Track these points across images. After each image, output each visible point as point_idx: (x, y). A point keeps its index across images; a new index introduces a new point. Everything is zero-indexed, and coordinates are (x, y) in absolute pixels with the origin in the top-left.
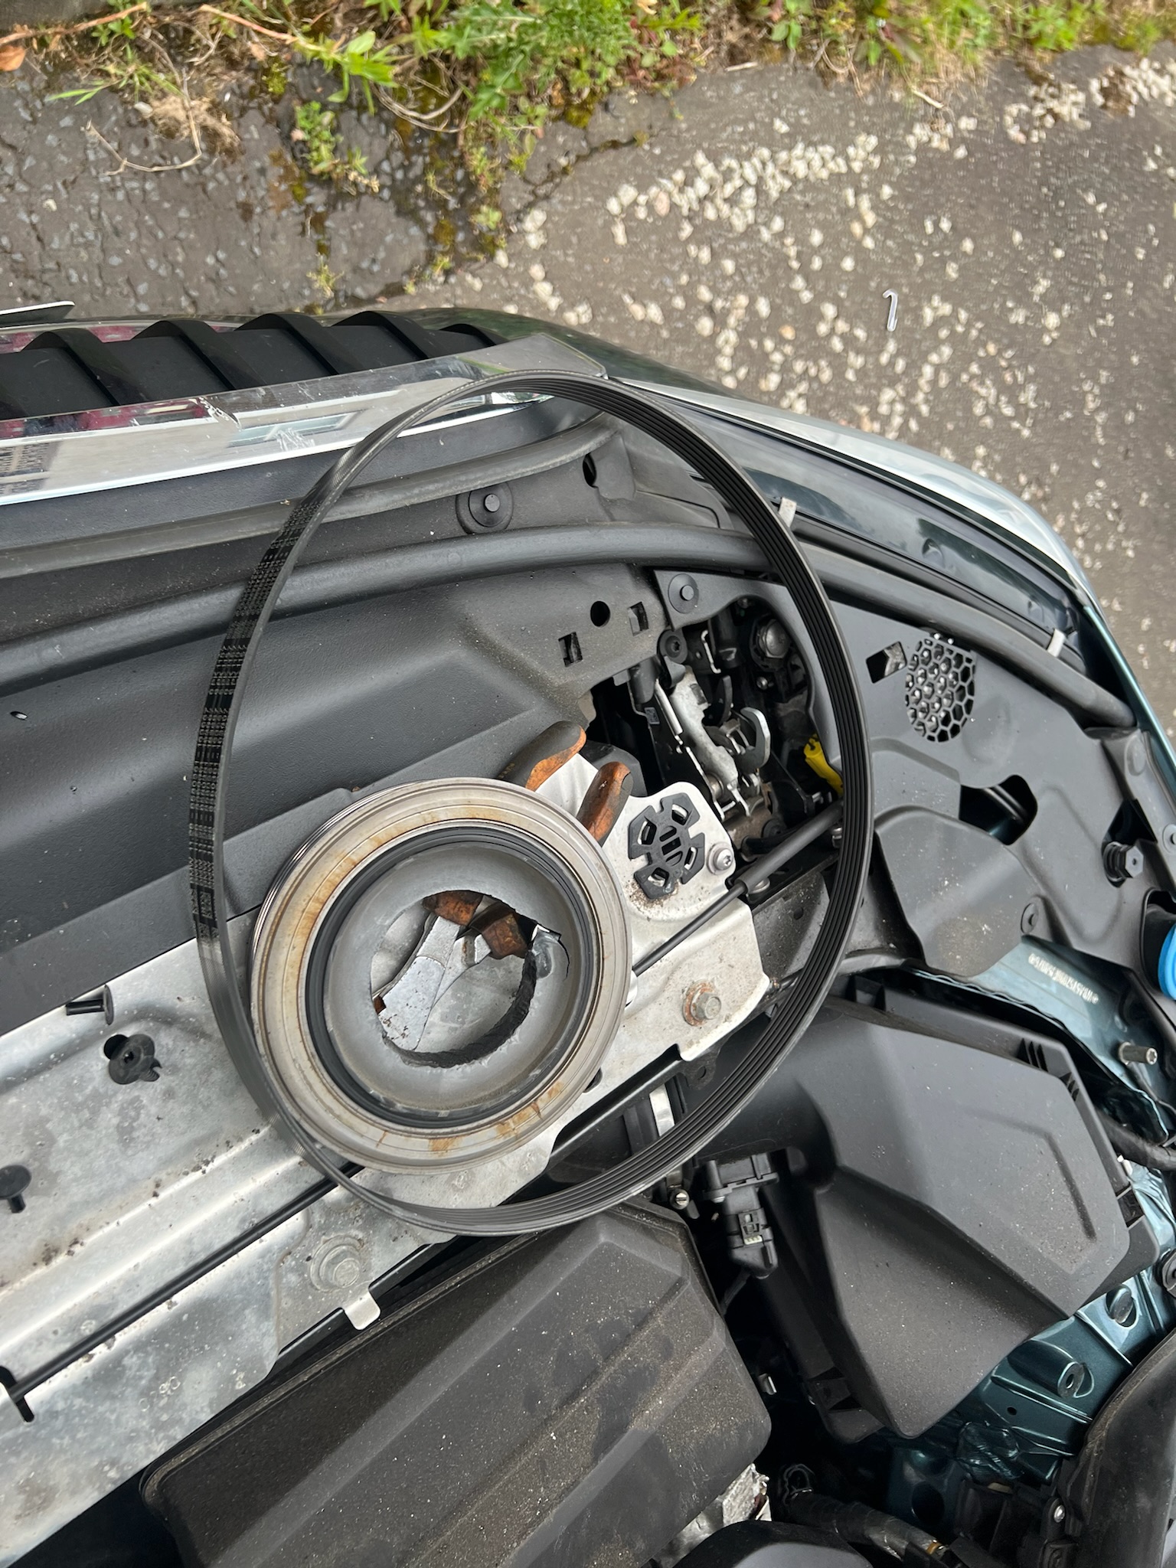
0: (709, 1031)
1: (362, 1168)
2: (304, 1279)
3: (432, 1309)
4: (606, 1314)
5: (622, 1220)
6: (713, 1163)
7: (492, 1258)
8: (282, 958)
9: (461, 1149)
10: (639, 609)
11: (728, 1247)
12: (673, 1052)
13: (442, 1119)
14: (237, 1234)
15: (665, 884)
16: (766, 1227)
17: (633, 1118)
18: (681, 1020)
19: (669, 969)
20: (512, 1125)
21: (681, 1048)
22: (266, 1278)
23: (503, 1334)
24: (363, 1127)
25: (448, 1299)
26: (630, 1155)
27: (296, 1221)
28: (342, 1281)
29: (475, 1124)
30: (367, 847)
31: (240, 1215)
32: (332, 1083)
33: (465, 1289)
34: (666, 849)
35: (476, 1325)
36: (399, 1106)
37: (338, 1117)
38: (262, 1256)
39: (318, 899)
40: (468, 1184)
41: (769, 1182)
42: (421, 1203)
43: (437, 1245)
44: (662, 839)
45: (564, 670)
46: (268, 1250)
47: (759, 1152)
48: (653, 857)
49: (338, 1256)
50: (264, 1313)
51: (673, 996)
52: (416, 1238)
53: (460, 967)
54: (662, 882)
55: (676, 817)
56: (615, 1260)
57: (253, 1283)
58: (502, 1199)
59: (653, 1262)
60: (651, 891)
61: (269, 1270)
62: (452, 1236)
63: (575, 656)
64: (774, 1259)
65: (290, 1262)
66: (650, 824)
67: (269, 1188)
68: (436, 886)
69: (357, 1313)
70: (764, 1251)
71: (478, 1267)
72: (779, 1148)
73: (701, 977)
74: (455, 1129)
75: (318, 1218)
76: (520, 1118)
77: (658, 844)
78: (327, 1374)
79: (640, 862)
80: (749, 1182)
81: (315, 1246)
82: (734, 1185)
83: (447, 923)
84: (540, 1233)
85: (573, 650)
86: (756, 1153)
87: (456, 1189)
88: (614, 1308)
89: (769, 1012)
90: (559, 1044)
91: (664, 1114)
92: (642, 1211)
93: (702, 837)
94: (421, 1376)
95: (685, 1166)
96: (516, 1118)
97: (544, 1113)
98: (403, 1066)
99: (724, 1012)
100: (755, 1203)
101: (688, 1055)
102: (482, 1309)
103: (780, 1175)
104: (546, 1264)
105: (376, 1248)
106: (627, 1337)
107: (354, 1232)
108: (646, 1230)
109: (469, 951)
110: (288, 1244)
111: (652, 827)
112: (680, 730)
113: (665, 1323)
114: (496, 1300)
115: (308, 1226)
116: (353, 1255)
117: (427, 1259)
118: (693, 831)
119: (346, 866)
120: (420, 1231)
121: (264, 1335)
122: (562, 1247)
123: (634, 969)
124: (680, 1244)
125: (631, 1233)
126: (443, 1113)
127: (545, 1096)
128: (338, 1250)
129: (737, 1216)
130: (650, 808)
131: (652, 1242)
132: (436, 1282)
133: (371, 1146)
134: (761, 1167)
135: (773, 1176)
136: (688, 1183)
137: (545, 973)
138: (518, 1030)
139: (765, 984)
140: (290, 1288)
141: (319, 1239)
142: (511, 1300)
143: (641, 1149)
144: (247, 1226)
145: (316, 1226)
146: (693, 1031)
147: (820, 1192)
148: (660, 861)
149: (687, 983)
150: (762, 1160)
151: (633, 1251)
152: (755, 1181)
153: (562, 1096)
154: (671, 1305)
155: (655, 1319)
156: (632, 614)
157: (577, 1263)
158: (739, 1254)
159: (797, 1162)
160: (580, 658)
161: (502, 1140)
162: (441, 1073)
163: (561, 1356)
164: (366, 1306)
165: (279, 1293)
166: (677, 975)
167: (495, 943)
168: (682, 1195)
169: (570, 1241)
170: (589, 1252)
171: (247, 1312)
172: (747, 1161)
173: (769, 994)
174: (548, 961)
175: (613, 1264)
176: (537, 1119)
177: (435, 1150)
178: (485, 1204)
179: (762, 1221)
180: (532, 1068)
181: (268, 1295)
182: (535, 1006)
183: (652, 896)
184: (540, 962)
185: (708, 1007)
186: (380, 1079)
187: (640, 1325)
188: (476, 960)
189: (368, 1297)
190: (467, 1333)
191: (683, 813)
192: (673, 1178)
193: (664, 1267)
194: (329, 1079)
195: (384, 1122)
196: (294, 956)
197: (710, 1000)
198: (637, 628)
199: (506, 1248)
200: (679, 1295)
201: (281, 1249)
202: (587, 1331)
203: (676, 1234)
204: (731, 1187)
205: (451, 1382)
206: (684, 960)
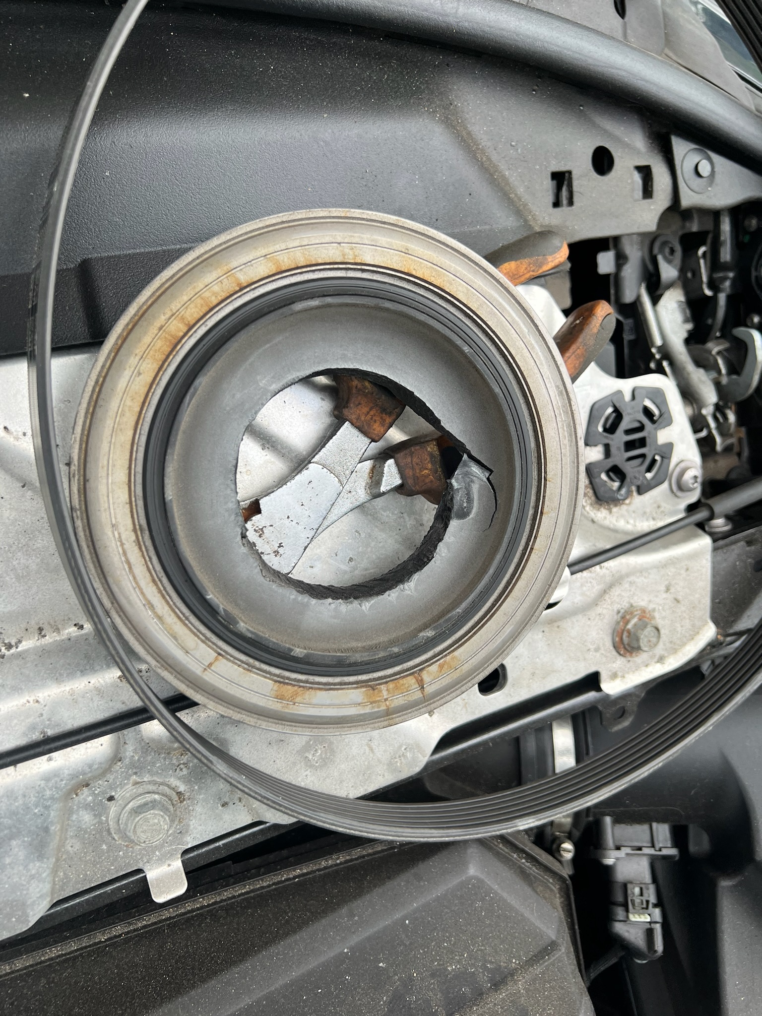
0: (637, 668)
1: (195, 704)
2: (100, 823)
3: (260, 899)
4: (459, 962)
5: (498, 855)
6: (608, 820)
7: (341, 858)
8: (122, 384)
9: (315, 706)
10: (645, 172)
11: (608, 918)
12: (592, 681)
13: (295, 659)
14: (22, 741)
15: (620, 488)
16: (655, 906)
17: (530, 746)
18: (609, 644)
19: (608, 579)
20: (385, 694)
21: (604, 677)
22: (47, 808)
23: (332, 954)
24: (191, 641)
25: (281, 892)
26: (520, 784)
27: (100, 747)
28: (143, 837)
29: (338, 680)
30: (262, 269)
31: (31, 720)
32: (162, 574)
33: (303, 886)
34: (629, 446)
35: (304, 934)
36: (243, 626)
37: (160, 618)
38: (47, 778)
39: (182, 319)
40: (325, 762)
41: (665, 858)
42: (262, 769)
43: (276, 826)
44: (628, 432)
45: (551, 210)
46: (55, 774)
47: (661, 820)
48: (613, 450)
49: (146, 804)
50: (38, 849)
51: (607, 612)
52: (251, 810)
53: (361, 494)
54: (616, 485)
55: (647, 412)
56: (483, 900)
57: (27, 808)
58: (362, 792)
59: (527, 914)
60: (601, 491)
61: (52, 798)
62: (295, 820)
63: (565, 201)
64: (659, 946)
65: (86, 795)
66: (616, 410)
67: (74, 700)
68: (344, 358)
69: (158, 880)
70: (650, 933)
71: (324, 864)
72: (683, 823)
73: (641, 601)
74: (311, 678)
75: (130, 751)
76: (396, 688)
77: (620, 438)
78: (127, 941)
79: (595, 454)
80: (646, 851)
81: (122, 785)
82: (629, 850)
83: (355, 432)
84: (402, 844)
85: (564, 192)
86: (658, 821)
87: (309, 764)
88: (470, 957)
89: (705, 667)
90: (464, 605)
91: (564, 753)
92: (523, 851)
93: (670, 446)
94: (226, 977)
95: (577, 816)
96: (391, 685)
97: (430, 689)
98: (260, 579)
99: (659, 650)
100: (647, 877)
101: (611, 687)
102: (317, 915)
103: (681, 852)
104: (401, 882)
105: (199, 809)
106: (479, 995)
107: (174, 782)
108: (524, 875)
109: (376, 476)
110: (84, 773)
111: (618, 415)
112: (658, 342)
113: (527, 990)
114: (333, 910)
115: (116, 757)
116: (165, 809)
117: (261, 839)
118: (663, 436)
119: (229, 286)
120: (256, 804)
121: (32, 877)
122: (422, 868)
123: (569, 566)
124: (558, 901)
125: (506, 873)
126: (298, 652)
127: (434, 668)
128: (149, 798)
129: (625, 886)
130: (619, 393)
131: (528, 890)
132: (271, 868)
133: (196, 669)
134: (661, 838)
135: (673, 852)
136: (577, 834)
137: (463, 514)
138: (416, 577)
139: (710, 632)
140: (80, 829)
141: (128, 778)
142: (351, 915)
143: (532, 781)
144: (36, 736)
145: (127, 761)
146: (619, 662)
147: (725, 884)
148: (620, 457)
149: (625, 605)
150: (663, 831)
151: (505, 895)
152: (651, 851)
153: (456, 675)
154: (538, 969)
155: (516, 983)
156: (637, 178)
157: (439, 891)
158: (620, 928)
159: (700, 843)
160: (571, 203)
161: (367, 710)
162: (306, 605)
163: (397, 998)
164: (174, 874)
165: (64, 830)
166: (616, 592)
167: (409, 473)
168: (568, 846)
169: (433, 864)
170: (454, 882)
171: (14, 843)
172: (646, 827)
173: (713, 645)
174: (470, 500)
175: (479, 904)
176: (418, 695)
177: (280, 697)
178: (342, 793)
179: (653, 899)
180: (425, 627)
181: (46, 830)
182: (443, 552)
183: (602, 498)
184: (459, 498)
185: (646, 636)
186: (227, 587)
187: (497, 985)
188: (383, 489)
189: (177, 864)
190: (290, 940)
191: (656, 411)
192: (560, 825)
193: (538, 923)
194: (158, 567)
195: (221, 643)
196: (140, 385)
197: (649, 629)
198: (639, 193)
199: (357, 852)
200: (548, 961)
201: (73, 776)
202: (433, 975)
203: (556, 888)
204: (625, 851)
205: (259, 994)
206: (628, 575)
